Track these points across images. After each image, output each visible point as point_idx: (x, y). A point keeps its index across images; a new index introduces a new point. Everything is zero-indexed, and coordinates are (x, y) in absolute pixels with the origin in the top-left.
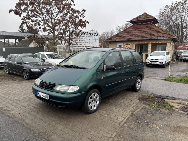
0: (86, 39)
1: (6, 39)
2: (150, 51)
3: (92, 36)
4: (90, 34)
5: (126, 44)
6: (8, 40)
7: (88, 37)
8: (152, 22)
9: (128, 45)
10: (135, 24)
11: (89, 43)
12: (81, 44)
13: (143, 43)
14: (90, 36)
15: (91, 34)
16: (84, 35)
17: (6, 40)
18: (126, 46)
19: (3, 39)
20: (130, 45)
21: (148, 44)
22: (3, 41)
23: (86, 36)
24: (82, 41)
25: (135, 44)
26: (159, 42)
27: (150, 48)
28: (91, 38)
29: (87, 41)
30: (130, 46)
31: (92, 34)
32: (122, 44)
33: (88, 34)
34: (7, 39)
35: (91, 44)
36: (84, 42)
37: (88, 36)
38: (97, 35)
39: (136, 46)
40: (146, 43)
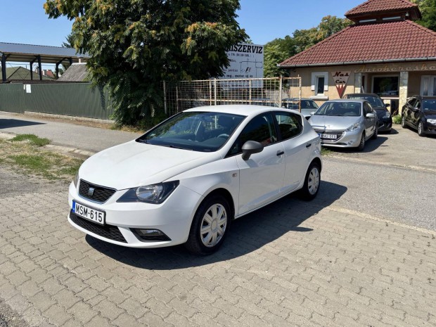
1: (34, 63)
3: (246, 53)
4: (242, 48)
5: (337, 74)
6: (40, 65)
7: (238, 55)
8: (407, 15)
9: (342, 75)
10: (360, 22)
13: (386, 69)
14: (242, 53)
15: (244, 48)
17: (35, 65)
19: (29, 63)
20: (347, 75)
21: (399, 73)
22: (29, 68)
23: (234, 54)
25: (362, 73)
26: (431, 69)
28: (245, 58)
29: (234, 66)
30: (347, 77)
31: (247, 49)
32: (325, 74)
33: (238, 48)
34: (37, 64)
35: (244, 74)
37: (237, 52)
38: (259, 50)
39: (363, 78)
40: (392, 70)
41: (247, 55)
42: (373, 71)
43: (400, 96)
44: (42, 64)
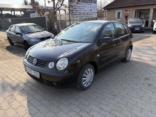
0: (85, 7)
2: (152, 17)
3: (90, 3)
5: (125, 11)
9: (128, 11)
11: (88, 11)
12: (80, 12)
13: (145, 8)
14: (89, 3)
15: (89, 1)
16: (83, 3)
17: (13, 12)
18: (125, 12)
20: (129, 11)
21: (149, 10)
23: (85, 4)
24: (81, 10)
25: (135, 10)
27: (151, 14)
28: (90, 6)
29: (86, 9)
30: (129, 12)
32: (121, 11)
33: (87, 1)
35: (90, 12)
36: (83, 10)
37: (87, 3)
38: (95, 2)
39: (136, 11)
40: (147, 8)
41: (91, 4)
42: (140, 9)
43: (149, 19)
44: (15, 12)
